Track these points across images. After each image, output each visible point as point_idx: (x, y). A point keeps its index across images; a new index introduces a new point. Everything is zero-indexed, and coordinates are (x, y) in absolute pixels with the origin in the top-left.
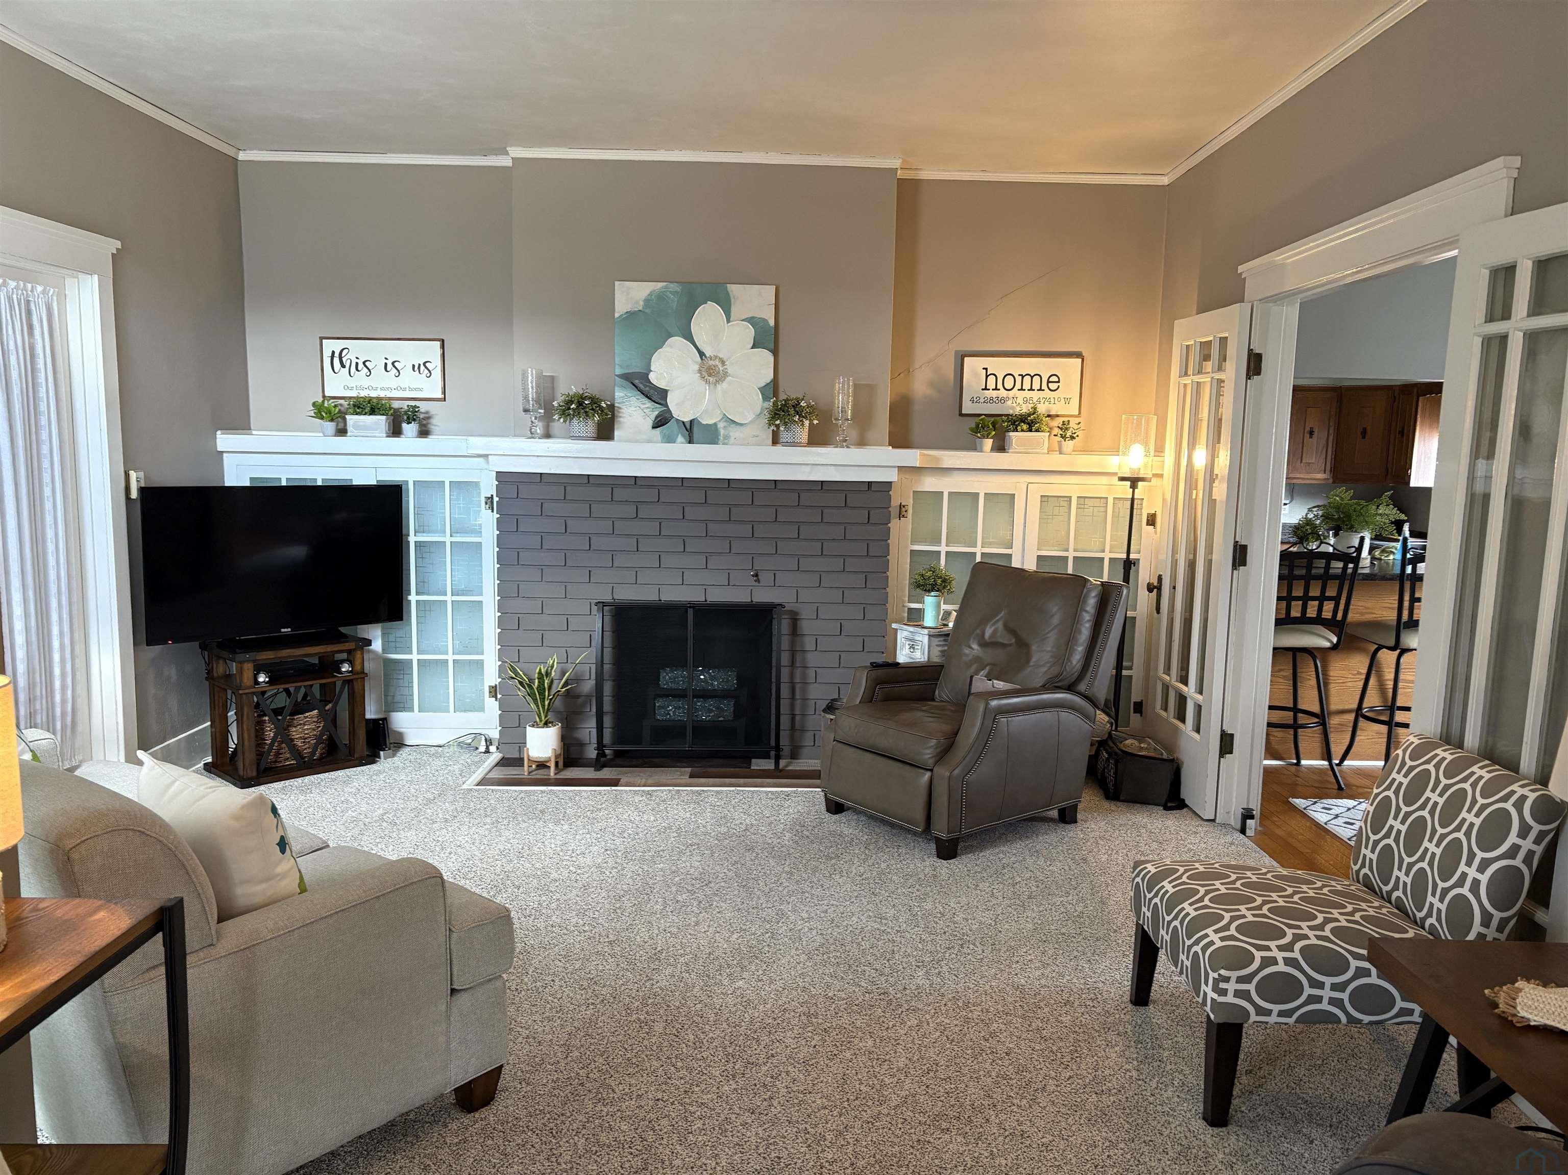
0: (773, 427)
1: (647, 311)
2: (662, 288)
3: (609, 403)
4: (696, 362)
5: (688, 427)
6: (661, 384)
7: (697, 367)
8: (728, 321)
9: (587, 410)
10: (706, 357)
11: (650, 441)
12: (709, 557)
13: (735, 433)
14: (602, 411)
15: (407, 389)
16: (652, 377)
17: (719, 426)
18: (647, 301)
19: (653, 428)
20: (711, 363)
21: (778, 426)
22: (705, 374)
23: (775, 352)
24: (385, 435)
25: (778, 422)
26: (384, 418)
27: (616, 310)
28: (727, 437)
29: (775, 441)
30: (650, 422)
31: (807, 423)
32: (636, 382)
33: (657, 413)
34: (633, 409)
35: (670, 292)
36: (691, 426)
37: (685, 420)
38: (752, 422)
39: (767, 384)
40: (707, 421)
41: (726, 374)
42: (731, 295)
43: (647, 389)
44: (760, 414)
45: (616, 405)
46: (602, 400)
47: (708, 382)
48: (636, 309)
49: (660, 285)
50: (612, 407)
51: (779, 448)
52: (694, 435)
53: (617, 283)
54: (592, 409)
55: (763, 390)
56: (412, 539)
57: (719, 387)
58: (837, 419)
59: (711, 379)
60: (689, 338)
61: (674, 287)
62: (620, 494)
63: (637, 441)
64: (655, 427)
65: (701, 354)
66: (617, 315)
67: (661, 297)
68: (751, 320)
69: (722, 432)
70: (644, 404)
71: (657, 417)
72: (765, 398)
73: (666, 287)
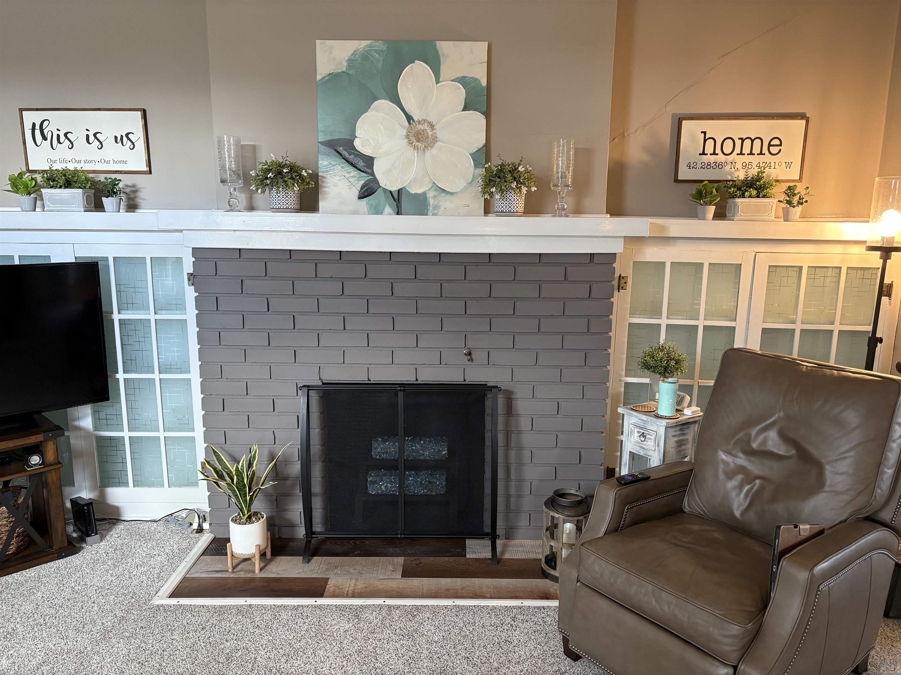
0: (487, 196)
1: (350, 72)
2: (366, 46)
3: (311, 172)
4: (403, 127)
5: (396, 196)
6: (367, 151)
7: (404, 132)
8: (438, 82)
9: (286, 179)
10: (414, 121)
11: (356, 212)
12: (419, 336)
13: (445, 202)
14: (303, 180)
15: (111, 162)
16: (357, 143)
17: (428, 196)
18: (351, 62)
19: (360, 198)
20: (420, 127)
21: (491, 194)
22: (413, 139)
23: (487, 114)
24: (83, 209)
25: (493, 190)
26: (80, 191)
27: (318, 72)
28: (436, 207)
29: (487, 211)
30: (356, 193)
31: (524, 190)
32: (340, 149)
33: (362, 182)
34: (337, 178)
35: (375, 50)
36: (398, 196)
37: (392, 189)
38: (463, 190)
39: (479, 150)
40: (415, 190)
41: (435, 139)
42: (440, 53)
43: (352, 156)
44: (472, 182)
45: (320, 174)
46: (303, 169)
47: (416, 148)
48: (340, 71)
49: (364, 43)
50: (315, 177)
51: (491, 219)
52: (403, 206)
53: (318, 42)
54: (292, 178)
55: (474, 156)
56: (116, 317)
57: (428, 153)
58: (556, 186)
59: (420, 145)
60: (396, 100)
61: (380, 45)
62: (324, 270)
63: (341, 213)
64: (361, 197)
65: (409, 118)
66: (319, 77)
67: (365, 56)
68: (463, 81)
69: (431, 202)
70: (349, 173)
71: (362, 187)
72: (477, 165)
73: (370, 46)
